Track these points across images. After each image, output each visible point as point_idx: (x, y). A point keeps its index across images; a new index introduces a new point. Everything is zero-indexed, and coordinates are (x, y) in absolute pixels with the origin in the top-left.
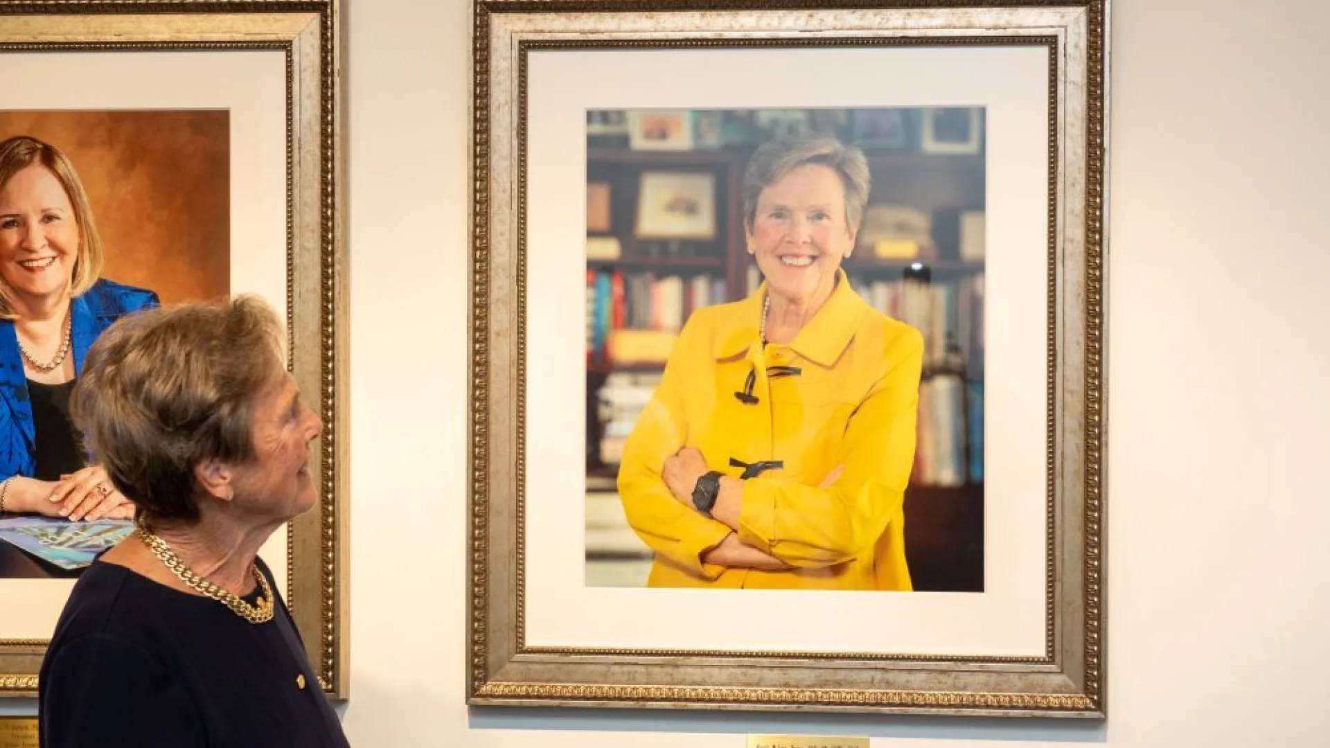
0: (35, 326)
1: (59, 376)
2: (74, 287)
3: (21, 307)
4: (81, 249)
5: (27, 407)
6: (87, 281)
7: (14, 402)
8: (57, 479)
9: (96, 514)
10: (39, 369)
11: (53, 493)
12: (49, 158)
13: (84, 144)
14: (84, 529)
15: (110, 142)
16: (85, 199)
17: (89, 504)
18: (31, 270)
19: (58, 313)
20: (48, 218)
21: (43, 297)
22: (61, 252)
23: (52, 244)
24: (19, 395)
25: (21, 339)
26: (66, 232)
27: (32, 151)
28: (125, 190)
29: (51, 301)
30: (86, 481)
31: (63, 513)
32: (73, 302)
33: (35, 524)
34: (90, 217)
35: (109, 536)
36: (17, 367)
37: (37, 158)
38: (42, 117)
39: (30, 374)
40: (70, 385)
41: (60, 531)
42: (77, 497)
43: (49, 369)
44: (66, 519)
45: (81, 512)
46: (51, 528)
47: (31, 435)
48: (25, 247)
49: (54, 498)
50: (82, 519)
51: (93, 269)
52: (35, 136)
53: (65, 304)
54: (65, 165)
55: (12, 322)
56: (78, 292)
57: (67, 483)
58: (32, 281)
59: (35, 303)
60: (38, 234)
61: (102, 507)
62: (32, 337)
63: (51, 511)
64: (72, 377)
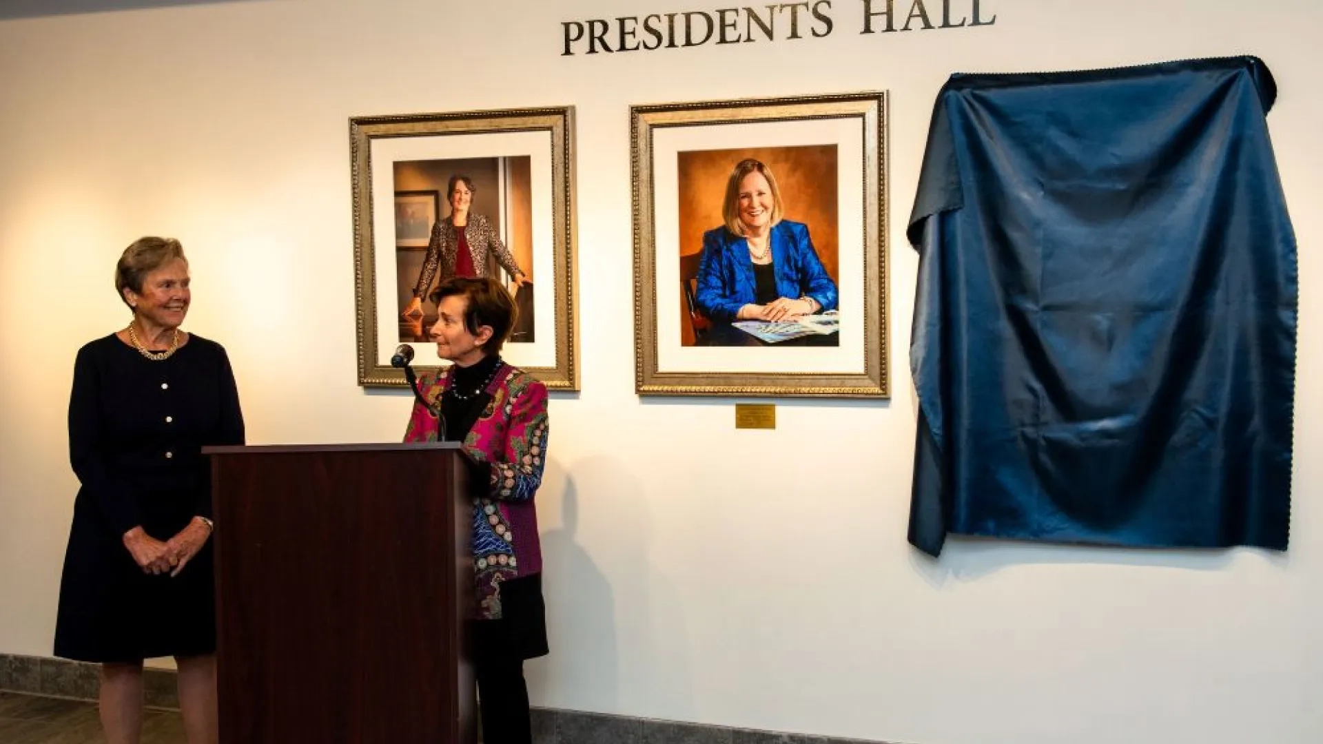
0: (756, 240)
1: (766, 261)
2: (772, 222)
3: (750, 232)
4: (774, 207)
5: (752, 274)
6: (777, 221)
7: (747, 273)
8: (764, 304)
9: (782, 319)
10: (757, 258)
11: (764, 311)
12: (760, 168)
13: (775, 161)
14: (777, 325)
15: (786, 160)
16: (776, 185)
17: (779, 315)
18: (753, 216)
19: (765, 234)
20: (760, 194)
21: (758, 228)
22: (766, 208)
23: (762, 205)
24: (748, 269)
25: (749, 245)
26: (768, 199)
27: (753, 165)
28: (793, 181)
29: (762, 230)
30: (778, 305)
31: (769, 319)
32: (772, 229)
33: (757, 324)
34: (778, 192)
35: (788, 328)
36: (748, 257)
37: (756, 169)
38: (757, 151)
39: (754, 260)
40: (771, 266)
41: (767, 326)
42: (774, 312)
43: (761, 258)
44: (770, 322)
45: (775, 319)
46: (763, 326)
47: (754, 287)
48: (751, 206)
49: (765, 313)
50: (776, 322)
51: (779, 215)
52: (755, 158)
53: (768, 231)
54: (767, 171)
55: (745, 239)
56: (773, 225)
57: (770, 306)
58: (753, 220)
59: (755, 230)
60: (756, 200)
61: (785, 317)
62: (754, 244)
63: (763, 318)
64: (771, 261)
